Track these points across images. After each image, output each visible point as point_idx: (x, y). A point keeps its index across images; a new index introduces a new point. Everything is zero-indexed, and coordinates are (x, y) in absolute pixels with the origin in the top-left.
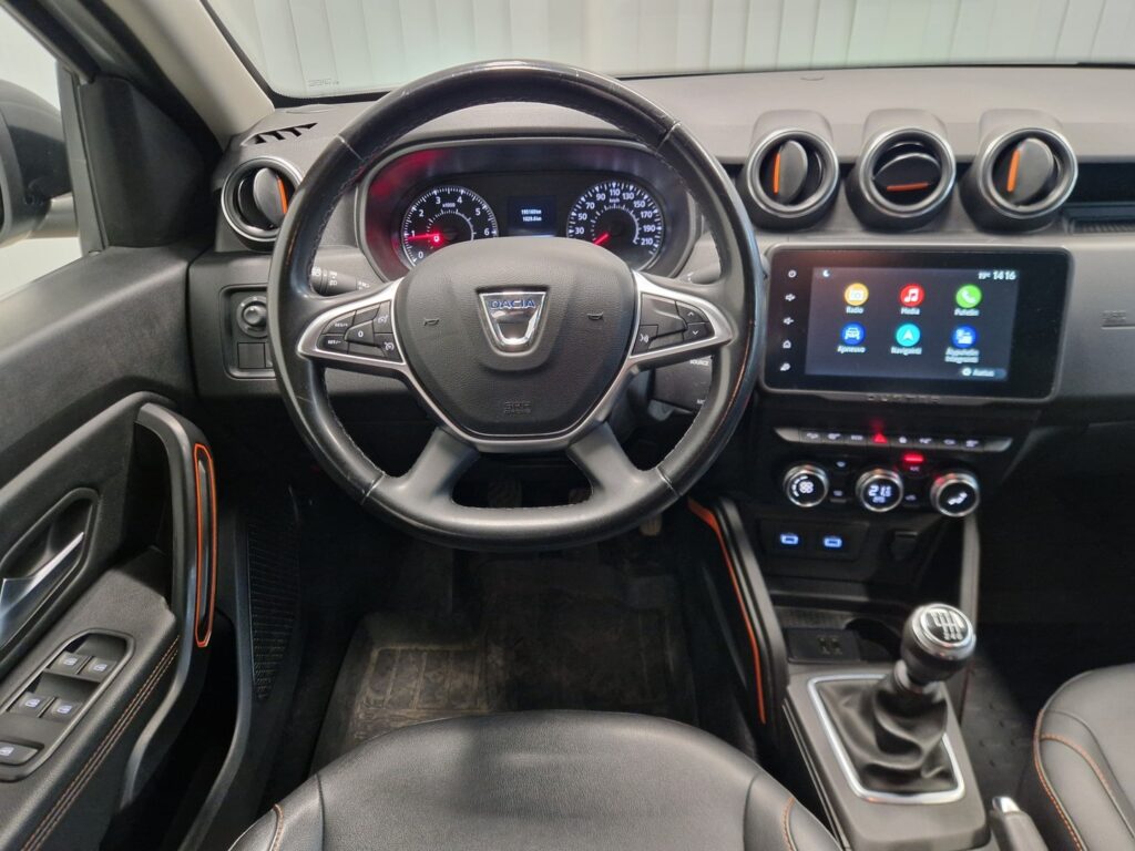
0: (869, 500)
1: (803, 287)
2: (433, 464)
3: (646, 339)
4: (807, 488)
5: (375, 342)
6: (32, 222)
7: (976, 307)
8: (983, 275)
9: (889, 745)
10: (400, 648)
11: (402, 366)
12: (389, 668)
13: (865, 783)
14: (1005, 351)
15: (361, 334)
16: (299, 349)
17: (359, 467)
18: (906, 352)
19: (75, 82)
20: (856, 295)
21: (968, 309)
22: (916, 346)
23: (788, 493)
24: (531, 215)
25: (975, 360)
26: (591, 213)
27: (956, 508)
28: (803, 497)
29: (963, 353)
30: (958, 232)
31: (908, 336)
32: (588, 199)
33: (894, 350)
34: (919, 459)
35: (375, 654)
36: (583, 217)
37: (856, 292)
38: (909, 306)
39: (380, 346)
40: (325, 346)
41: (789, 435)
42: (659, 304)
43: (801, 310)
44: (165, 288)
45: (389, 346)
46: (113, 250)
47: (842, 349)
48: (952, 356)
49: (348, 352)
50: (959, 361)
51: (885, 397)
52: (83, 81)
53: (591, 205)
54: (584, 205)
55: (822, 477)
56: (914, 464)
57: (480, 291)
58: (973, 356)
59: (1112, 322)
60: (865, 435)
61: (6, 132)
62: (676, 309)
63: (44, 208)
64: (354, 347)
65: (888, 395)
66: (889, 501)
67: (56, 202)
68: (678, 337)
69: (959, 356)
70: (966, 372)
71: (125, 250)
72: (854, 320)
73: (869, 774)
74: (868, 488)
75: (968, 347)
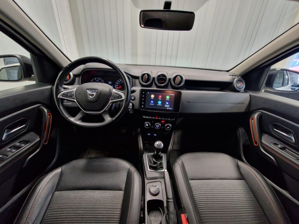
0: (156, 127)
1: (145, 94)
2: (79, 116)
3: (113, 98)
4: (147, 125)
5: (71, 96)
6: (28, 78)
7: (169, 99)
8: (170, 94)
9: (155, 163)
10: (92, 151)
11: (75, 100)
12: (89, 154)
13: (150, 169)
14: (173, 105)
15: (69, 95)
16: (58, 96)
17: (66, 115)
18: (159, 105)
19: (33, 56)
20: (153, 96)
22: (161, 104)
23: (144, 126)
24: (110, 83)
26: (119, 83)
27: (168, 129)
28: (147, 127)
29: (167, 106)
30: (170, 89)
31: (160, 102)
32: (119, 81)
33: (158, 105)
34: (164, 122)
35: (87, 152)
36: (118, 83)
38: (160, 98)
39: (72, 97)
40: (63, 96)
41: (144, 117)
42: (116, 93)
43: (145, 98)
44: (47, 89)
45: (73, 97)
46: (40, 83)
47: (151, 104)
48: (166, 106)
49: (66, 98)
51: (156, 111)
52: (34, 56)
53: (119, 82)
54: (118, 82)
55: (150, 124)
56: (163, 122)
57: (87, 89)
58: (168, 106)
59: (188, 102)
60: (155, 117)
61: (23, 63)
62: (118, 94)
63: (31, 76)
64: (67, 97)
66: (159, 127)
67: (32, 75)
68: (117, 98)
70: (168, 108)
71: (42, 83)
72: (152, 100)
73: (151, 167)
74: (156, 125)
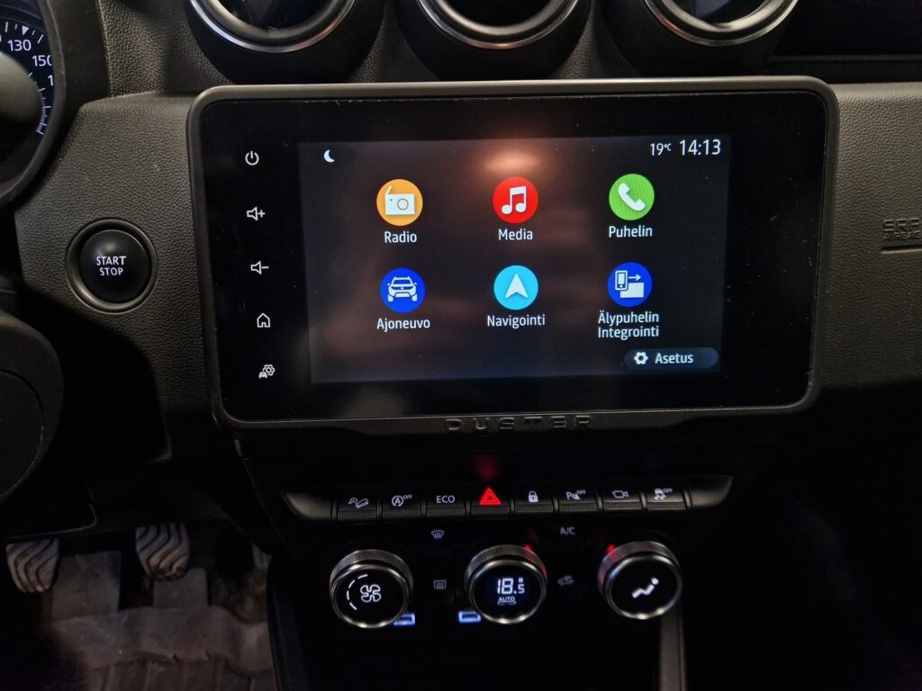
7: (647, 219)
8: (659, 148)
18: (515, 323)
20: (400, 204)
21: (632, 224)
22: (533, 310)
23: (336, 607)
25: (653, 332)
27: (647, 604)
31: (515, 287)
33: (491, 321)
37: (396, 197)
38: (513, 223)
41: (312, 509)
43: (280, 240)
47: (383, 324)
48: (611, 327)
50: (624, 335)
51: (482, 422)
58: (648, 324)
65: (487, 417)
69: (622, 326)
70: (641, 358)
72: (402, 260)
75: (639, 306)
